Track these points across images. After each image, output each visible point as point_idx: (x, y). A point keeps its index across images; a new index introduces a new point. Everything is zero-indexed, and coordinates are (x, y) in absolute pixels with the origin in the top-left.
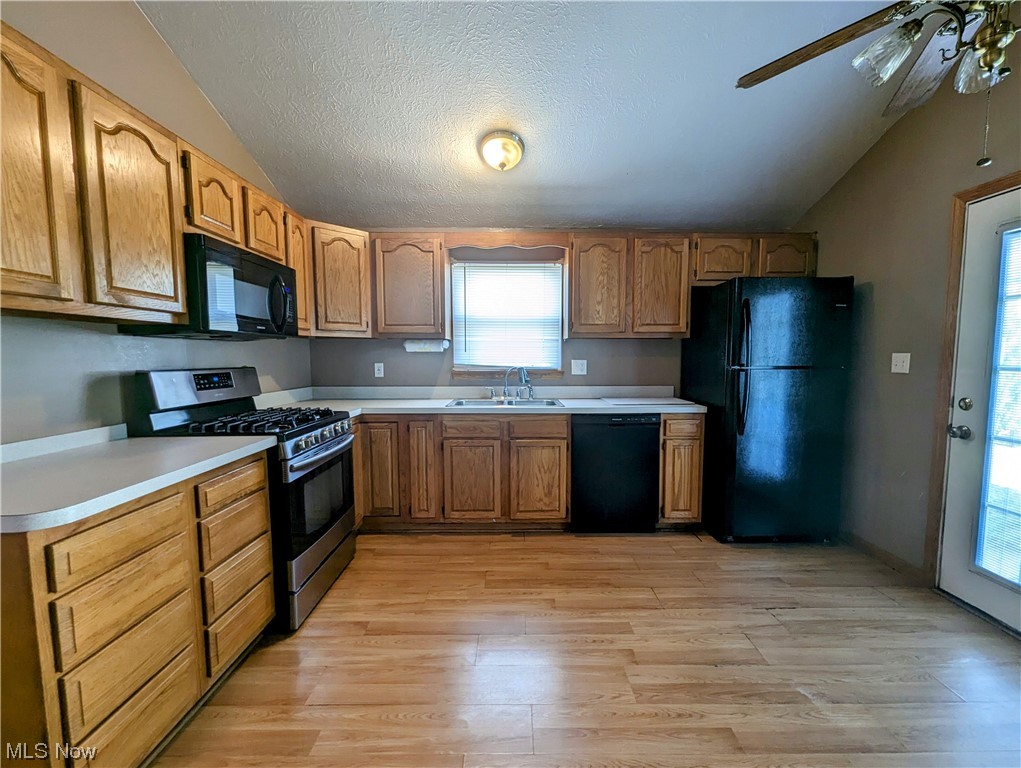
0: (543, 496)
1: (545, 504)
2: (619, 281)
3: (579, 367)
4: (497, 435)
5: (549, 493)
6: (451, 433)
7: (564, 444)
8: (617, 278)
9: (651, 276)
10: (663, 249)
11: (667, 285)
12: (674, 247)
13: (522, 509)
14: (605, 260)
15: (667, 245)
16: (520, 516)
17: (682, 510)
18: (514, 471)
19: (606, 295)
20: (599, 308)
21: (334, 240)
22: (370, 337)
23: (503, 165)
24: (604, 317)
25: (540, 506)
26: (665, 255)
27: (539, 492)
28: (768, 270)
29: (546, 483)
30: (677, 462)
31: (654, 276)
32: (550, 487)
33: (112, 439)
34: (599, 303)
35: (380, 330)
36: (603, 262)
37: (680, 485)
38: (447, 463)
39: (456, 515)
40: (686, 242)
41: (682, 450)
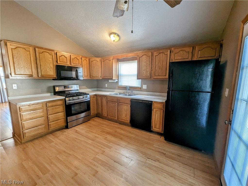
0: (125, 117)
1: (125, 119)
2: (149, 64)
3: (145, 87)
4: (117, 101)
5: (126, 116)
6: (109, 100)
7: (129, 105)
8: (149, 63)
9: (158, 62)
10: (162, 54)
11: (162, 65)
12: (165, 53)
13: (121, 118)
14: (146, 59)
15: (163, 53)
16: (120, 120)
17: (157, 128)
18: (119, 110)
19: (146, 68)
20: (144, 72)
21: (93, 61)
22: (101, 79)
23: (114, 41)
24: (145, 74)
25: (124, 119)
26: (162, 55)
27: (124, 116)
28: (199, 57)
29: (125, 114)
30: (156, 115)
31: (159, 62)
32: (126, 115)
33: (51, 95)
34: (144, 70)
35: (103, 78)
36: (145, 59)
37: (157, 122)
38: (108, 106)
39: (110, 117)
40: (169, 51)
41: (158, 112)
